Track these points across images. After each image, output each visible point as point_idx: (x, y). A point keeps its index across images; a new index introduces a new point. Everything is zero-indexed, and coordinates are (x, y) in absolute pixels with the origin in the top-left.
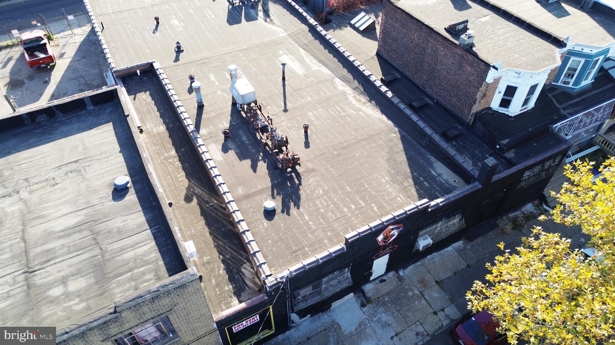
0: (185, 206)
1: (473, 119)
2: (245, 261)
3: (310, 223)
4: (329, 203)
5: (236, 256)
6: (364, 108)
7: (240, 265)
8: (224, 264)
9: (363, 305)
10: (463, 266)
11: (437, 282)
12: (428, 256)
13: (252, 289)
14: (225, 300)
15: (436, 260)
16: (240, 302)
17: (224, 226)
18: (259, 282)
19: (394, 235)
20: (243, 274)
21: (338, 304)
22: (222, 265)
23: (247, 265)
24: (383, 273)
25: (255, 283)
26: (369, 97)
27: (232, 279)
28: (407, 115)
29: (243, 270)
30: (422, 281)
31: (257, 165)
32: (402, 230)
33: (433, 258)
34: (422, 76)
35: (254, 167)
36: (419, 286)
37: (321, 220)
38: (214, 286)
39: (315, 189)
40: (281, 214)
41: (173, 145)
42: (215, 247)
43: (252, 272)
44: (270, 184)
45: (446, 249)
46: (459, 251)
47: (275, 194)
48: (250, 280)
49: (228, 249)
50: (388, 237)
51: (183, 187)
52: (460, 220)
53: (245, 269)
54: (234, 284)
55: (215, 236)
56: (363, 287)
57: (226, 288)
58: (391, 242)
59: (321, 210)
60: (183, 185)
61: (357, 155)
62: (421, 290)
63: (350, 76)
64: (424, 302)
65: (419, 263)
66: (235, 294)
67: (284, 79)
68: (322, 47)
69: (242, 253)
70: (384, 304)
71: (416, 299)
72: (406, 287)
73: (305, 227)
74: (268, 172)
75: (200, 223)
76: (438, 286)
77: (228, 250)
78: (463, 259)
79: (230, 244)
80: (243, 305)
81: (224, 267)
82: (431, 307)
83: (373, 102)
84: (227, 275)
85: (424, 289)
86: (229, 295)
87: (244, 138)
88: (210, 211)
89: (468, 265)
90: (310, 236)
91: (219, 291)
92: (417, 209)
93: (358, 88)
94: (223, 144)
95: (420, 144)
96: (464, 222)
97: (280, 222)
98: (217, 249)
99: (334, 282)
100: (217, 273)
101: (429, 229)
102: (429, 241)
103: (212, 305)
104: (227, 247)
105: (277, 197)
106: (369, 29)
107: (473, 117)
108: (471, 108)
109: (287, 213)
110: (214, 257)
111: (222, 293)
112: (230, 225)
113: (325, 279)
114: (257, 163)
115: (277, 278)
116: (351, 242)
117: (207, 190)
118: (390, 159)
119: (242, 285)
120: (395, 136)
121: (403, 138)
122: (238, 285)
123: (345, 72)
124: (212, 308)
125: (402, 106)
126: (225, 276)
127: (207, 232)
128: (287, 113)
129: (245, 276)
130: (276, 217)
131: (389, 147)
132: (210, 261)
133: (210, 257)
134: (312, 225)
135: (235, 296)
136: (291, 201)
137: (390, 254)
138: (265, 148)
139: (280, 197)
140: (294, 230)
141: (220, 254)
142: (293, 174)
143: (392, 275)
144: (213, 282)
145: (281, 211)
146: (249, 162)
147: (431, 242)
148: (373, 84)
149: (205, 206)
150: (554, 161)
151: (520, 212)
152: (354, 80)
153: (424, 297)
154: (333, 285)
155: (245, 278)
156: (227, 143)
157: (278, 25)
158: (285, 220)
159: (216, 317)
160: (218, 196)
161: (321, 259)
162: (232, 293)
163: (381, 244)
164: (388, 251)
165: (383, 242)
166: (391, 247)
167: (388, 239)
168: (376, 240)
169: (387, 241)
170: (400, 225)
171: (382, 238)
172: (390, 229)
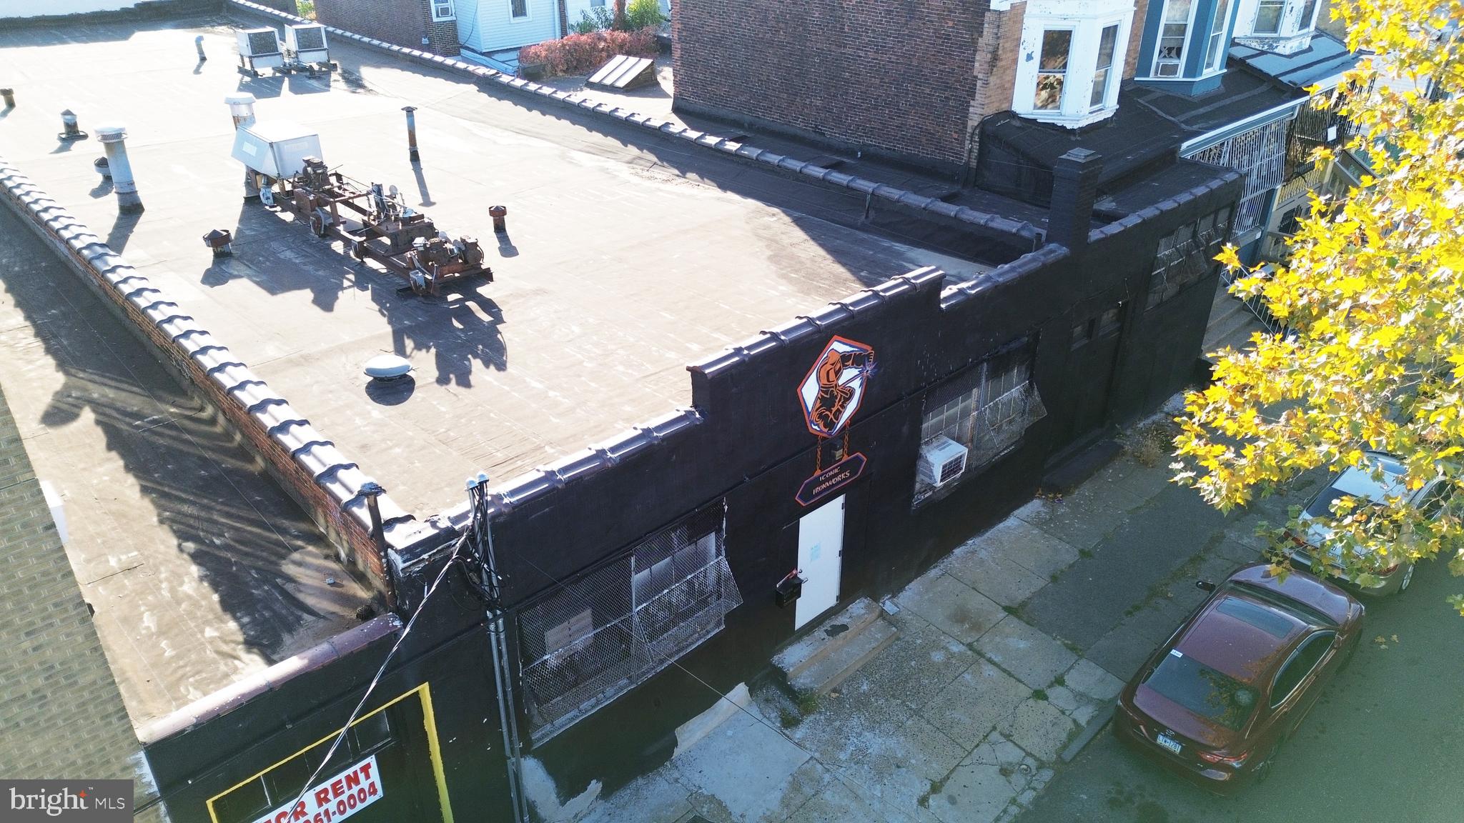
0: (41, 433)
1: (976, 146)
2: (299, 543)
3: (551, 394)
4: (610, 347)
5: (258, 535)
6: (668, 187)
7: (273, 558)
8: (199, 564)
9: (789, 722)
10: (1067, 555)
11: (1009, 610)
12: (957, 551)
13: (331, 617)
14: (198, 672)
15: (983, 554)
16: (271, 662)
17: (205, 463)
18: (362, 593)
19: (851, 393)
20: (290, 579)
21: (699, 735)
22: (195, 570)
23: (310, 554)
24: (832, 602)
25: (348, 600)
26: (677, 168)
27: (233, 602)
28: (794, 171)
29: (289, 569)
30: (961, 616)
31: (337, 298)
32: (875, 375)
33: (974, 552)
34: (808, 102)
35: (325, 301)
36: (956, 630)
37: (593, 384)
38: (151, 636)
39: (554, 326)
40: (436, 385)
41: (18, 305)
42: (161, 522)
43: (327, 568)
44: (389, 329)
45: (1001, 525)
46: (1039, 523)
47: (408, 350)
48: (322, 593)
49: (222, 520)
50: (833, 397)
51: (40, 391)
52: (1028, 392)
53: (299, 564)
54: (250, 614)
55: (164, 495)
56: (776, 658)
57: (210, 632)
58: (843, 428)
59: (585, 364)
60: (43, 388)
61: (675, 257)
62: (970, 640)
63: (612, 142)
64: (989, 670)
65: (933, 573)
66: (250, 644)
67: (415, 157)
68: (522, 110)
69: (286, 523)
70: (862, 703)
71: (962, 669)
72: (919, 641)
73: (533, 405)
74: (377, 308)
75: (101, 470)
76: (1016, 620)
77: (223, 524)
78: (1060, 539)
79: (227, 505)
80: (291, 665)
81: (203, 572)
82: (1020, 681)
83: (692, 176)
84: (216, 591)
85: (975, 636)
86: (219, 653)
87: (289, 254)
88: (146, 434)
89: (1082, 552)
90: (558, 421)
91: (174, 647)
92: (907, 287)
93: (640, 158)
94: (208, 270)
95: (851, 227)
96: (1038, 399)
97: (435, 403)
98: (171, 527)
99: (675, 593)
100: (166, 594)
101: (948, 412)
102: (956, 450)
103: (135, 694)
104: (215, 517)
105: (415, 352)
106: (644, 85)
107: (977, 139)
108: (965, 116)
109: (459, 383)
110: (155, 552)
111: (189, 651)
112: (232, 457)
113: (638, 578)
114: (337, 294)
115: (435, 518)
116: (713, 378)
117: (138, 386)
118: (779, 257)
119: (284, 612)
120: (776, 221)
121: (798, 222)
122: (267, 614)
123: (597, 137)
124: (134, 704)
125: (774, 159)
126: (204, 597)
127: (129, 487)
128: (431, 207)
129: (300, 584)
130: (417, 394)
131: (765, 238)
132: (135, 565)
133: (135, 553)
134: (560, 399)
135: (249, 651)
136: (470, 356)
137: (846, 499)
138: (362, 266)
139: (428, 351)
140: (492, 415)
141: (187, 540)
142: (471, 304)
143: (863, 611)
144: (146, 624)
145: (434, 380)
146: (307, 295)
147: (963, 450)
148: (680, 141)
149: (130, 425)
150: (1214, 225)
151: (1163, 415)
152: (626, 146)
153: (984, 657)
154: (670, 603)
155: (300, 591)
156: (223, 267)
157: (389, 95)
158: (454, 398)
159: (150, 728)
160: (183, 393)
161: (613, 450)
162: (238, 643)
163: (816, 427)
164: (838, 479)
165: (821, 416)
166: (846, 458)
167: (834, 410)
168: (798, 401)
169: (831, 416)
170: (865, 347)
171: (817, 398)
172: (837, 357)
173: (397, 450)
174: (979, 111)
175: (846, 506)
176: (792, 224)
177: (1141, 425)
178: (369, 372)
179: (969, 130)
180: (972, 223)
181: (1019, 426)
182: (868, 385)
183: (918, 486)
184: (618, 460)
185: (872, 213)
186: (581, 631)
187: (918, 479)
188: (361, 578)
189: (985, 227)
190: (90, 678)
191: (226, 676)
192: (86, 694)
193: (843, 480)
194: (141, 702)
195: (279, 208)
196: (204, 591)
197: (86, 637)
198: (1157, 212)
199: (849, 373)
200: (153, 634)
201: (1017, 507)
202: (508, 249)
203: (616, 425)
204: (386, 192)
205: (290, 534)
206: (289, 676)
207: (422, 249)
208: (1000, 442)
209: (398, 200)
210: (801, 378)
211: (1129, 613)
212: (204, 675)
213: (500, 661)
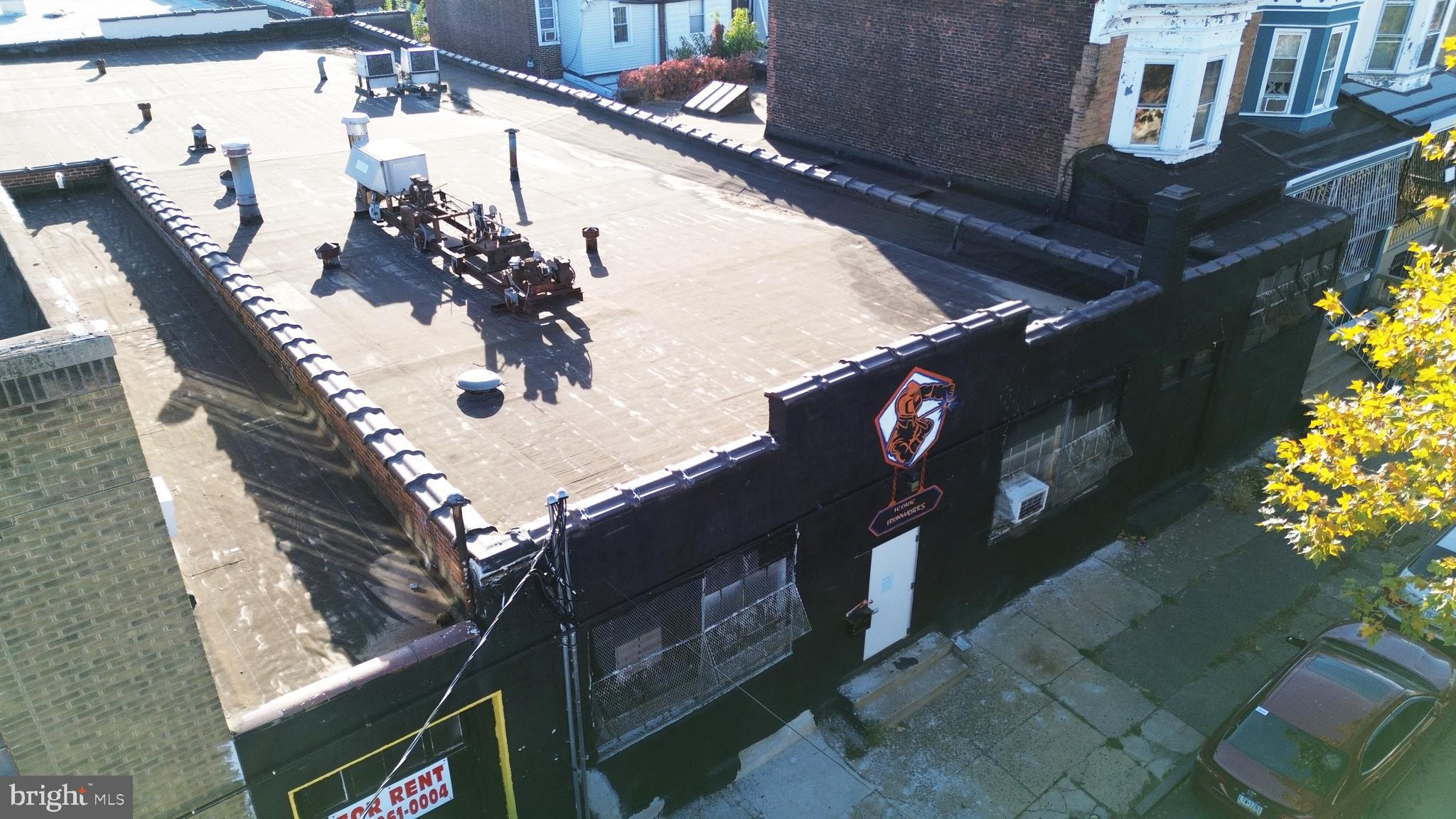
0: (158, 429)
1: (1070, 179)
2: (387, 547)
3: (633, 413)
4: (691, 369)
5: (350, 538)
6: (757, 212)
7: (363, 561)
8: (294, 563)
9: (853, 753)
10: (1149, 601)
11: (1085, 653)
12: (1034, 590)
13: (413, 621)
14: (288, 667)
15: (1060, 594)
16: (355, 662)
17: (304, 465)
18: (443, 599)
20: (377, 582)
21: (763, 759)
22: (290, 567)
23: (397, 558)
24: (903, 634)
25: (430, 606)
26: (766, 194)
27: (324, 601)
28: (882, 200)
29: (377, 572)
30: (1035, 657)
31: (435, 312)
32: (953, 410)
33: (1051, 592)
34: (899, 131)
35: (424, 314)
36: (1029, 670)
37: (673, 406)
38: (246, 629)
39: (638, 346)
40: (524, 400)
41: (143, 307)
42: (262, 520)
43: (411, 573)
44: (482, 344)
45: (1080, 566)
46: (1122, 565)
47: (499, 365)
48: (405, 597)
49: (318, 521)
50: (911, 429)
51: (159, 390)
52: (1114, 431)
53: (386, 568)
54: (338, 614)
55: (266, 494)
56: (843, 687)
57: (300, 629)
58: (920, 460)
59: (667, 385)
60: (162, 387)
61: (759, 282)
62: (1042, 682)
63: (704, 167)
64: (1062, 714)
65: (1008, 611)
66: (337, 643)
67: (515, 177)
68: (618, 134)
69: (376, 527)
70: (929, 739)
72: (990, 680)
73: (615, 424)
74: (472, 322)
75: (210, 467)
76: (1092, 664)
77: (318, 525)
78: (1142, 583)
79: (323, 507)
80: (374, 665)
81: (298, 570)
82: (1094, 728)
83: (780, 202)
84: (309, 590)
85: (1049, 678)
86: (307, 649)
87: (392, 268)
88: (253, 435)
89: (1165, 598)
90: (637, 440)
91: (266, 640)
92: (991, 320)
93: (730, 183)
94: (318, 281)
95: (938, 257)
96: (1124, 439)
97: (521, 417)
98: (271, 526)
99: (744, 617)
100: (263, 589)
101: (1029, 448)
102: (1036, 487)
103: (228, 684)
104: (312, 518)
105: (506, 366)
106: (738, 111)
107: (1070, 172)
108: (1059, 149)
109: (545, 399)
110: (255, 548)
111: (280, 646)
112: (331, 461)
113: (708, 599)
114: (435, 307)
115: (516, 531)
116: (790, 405)
117: (249, 390)
118: (864, 285)
119: (369, 613)
120: (861, 248)
121: (884, 250)
122: (354, 615)
123: (690, 161)
124: (227, 694)
125: (863, 187)
126: (298, 595)
127: (235, 485)
128: (528, 227)
129: (386, 587)
130: (505, 409)
131: (850, 265)
132: (236, 560)
133: (237, 549)
134: (641, 418)
135: (335, 649)
136: (557, 373)
137: (921, 532)
138: (460, 282)
139: (518, 367)
140: (575, 432)
141: (284, 538)
142: (560, 322)
143: (934, 646)
144: (243, 617)
145: (522, 395)
146: (407, 307)
147: (1045, 488)
148: (770, 166)
149: (239, 425)
150: (1319, 266)
151: (1257, 460)
152: (717, 171)
153: (1057, 700)
154: (739, 626)
155: (386, 595)
156: (332, 278)
157: (493, 116)
158: (540, 414)
159: (240, 719)
160: (289, 397)
161: (689, 472)
162: (326, 641)
163: (892, 458)
164: (913, 511)
165: (898, 447)
166: (922, 490)
167: (912, 441)
168: (875, 431)
169: (909, 448)
170: (946, 379)
171: (895, 429)
172: (916, 389)
173: (484, 462)
174: (1074, 144)
175: (920, 539)
176: (878, 252)
177: (1233, 469)
178: (462, 385)
179: (1063, 163)
180: (1062, 258)
181: (1101, 466)
182: (947, 417)
183: (995, 522)
184: (693, 483)
185: (959, 244)
186: (650, 648)
187: (995, 515)
188: (443, 584)
189: (1075, 261)
190: (189, 668)
191: (313, 672)
192: (184, 683)
193: (918, 512)
194: (234, 692)
195: (385, 224)
196: (297, 589)
197: (187, 629)
198: (1258, 252)
199: (928, 405)
200: (248, 628)
201: (1099, 548)
202: (598, 270)
203: (693, 447)
204: (486, 211)
205: (379, 538)
206: (371, 676)
207: (517, 268)
208: (1081, 482)
209: (497, 220)
210: (879, 408)
211: (1212, 665)
212: (293, 670)
213: (570, 674)
